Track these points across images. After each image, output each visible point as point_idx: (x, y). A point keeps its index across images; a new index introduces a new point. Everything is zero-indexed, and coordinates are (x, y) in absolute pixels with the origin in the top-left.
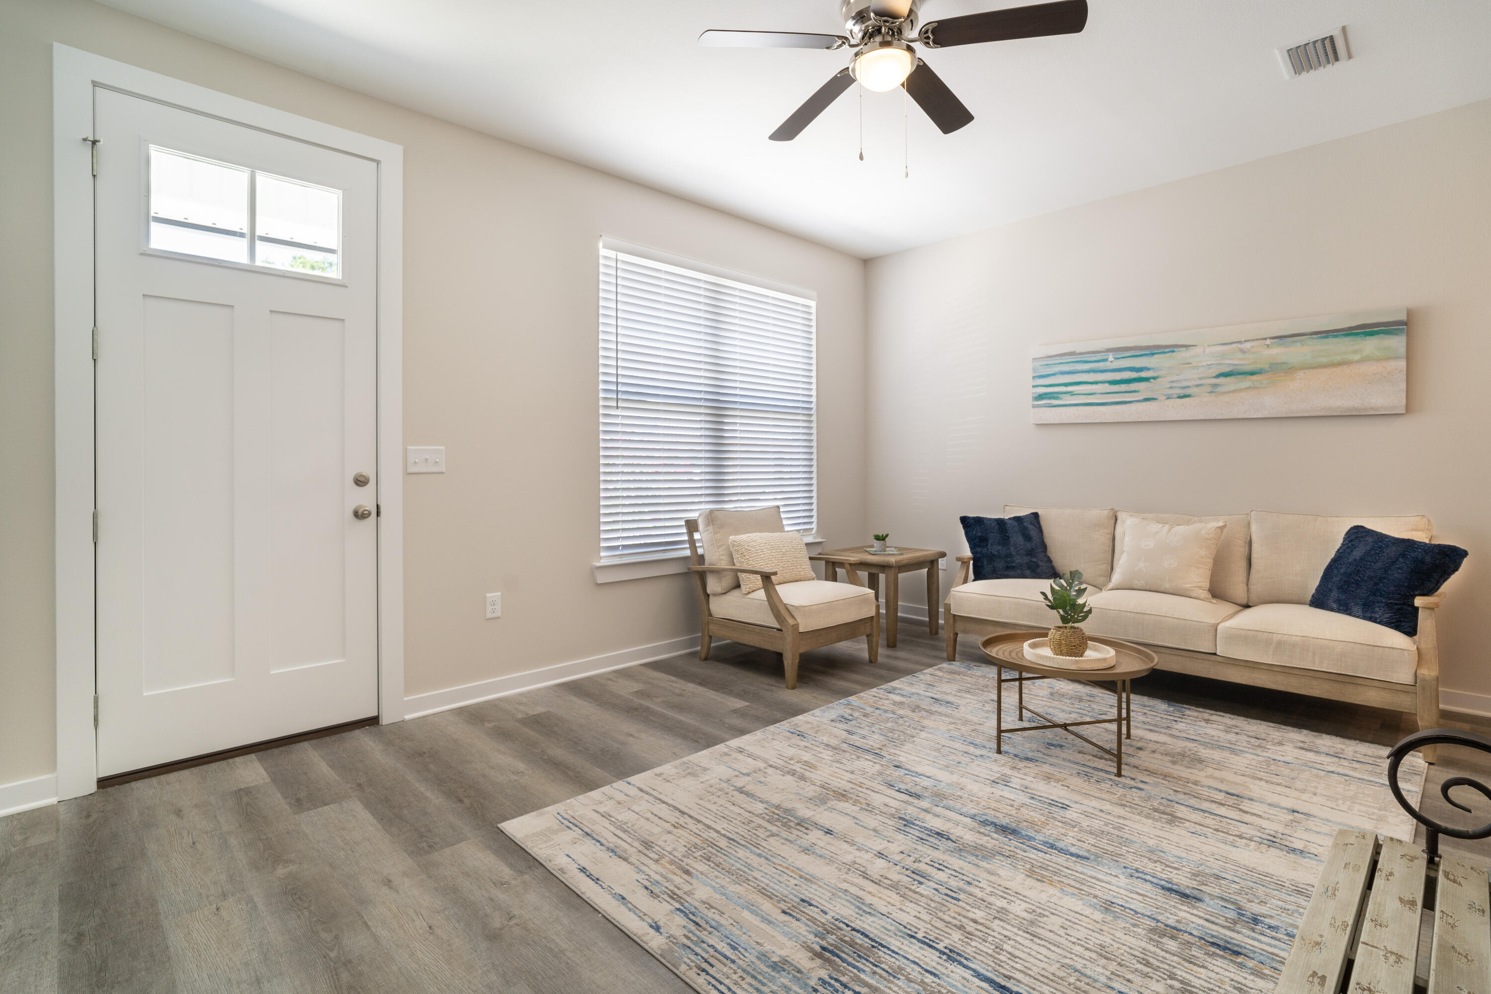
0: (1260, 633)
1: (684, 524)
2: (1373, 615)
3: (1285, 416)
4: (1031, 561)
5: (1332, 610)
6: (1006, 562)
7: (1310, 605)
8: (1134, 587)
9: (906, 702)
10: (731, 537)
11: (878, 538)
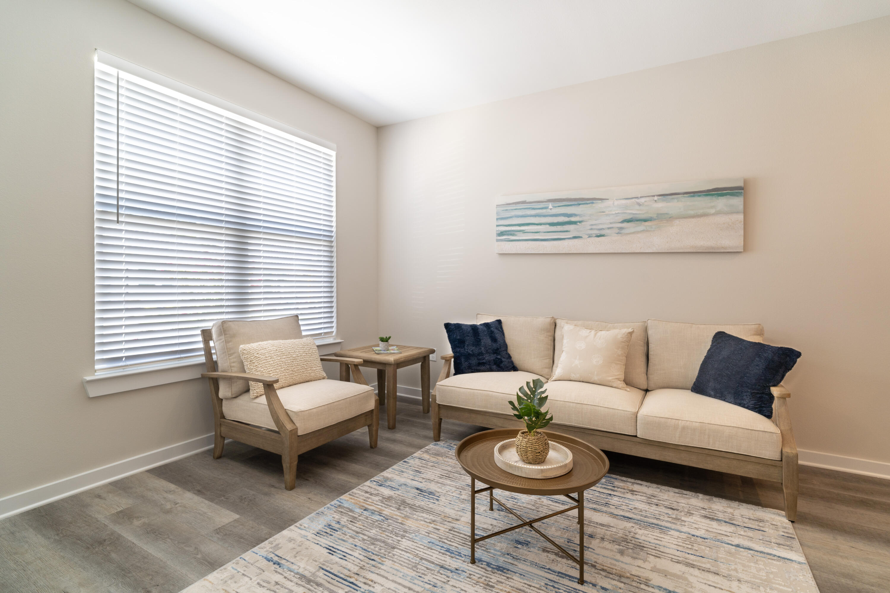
0: (670, 420)
1: (200, 333)
2: (742, 402)
3: (667, 251)
4: (497, 358)
5: (710, 396)
6: (478, 359)
7: (692, 391)
8: (572, 379)
9: (394, 496)
10: (241, 346)
11: (382, 340)
